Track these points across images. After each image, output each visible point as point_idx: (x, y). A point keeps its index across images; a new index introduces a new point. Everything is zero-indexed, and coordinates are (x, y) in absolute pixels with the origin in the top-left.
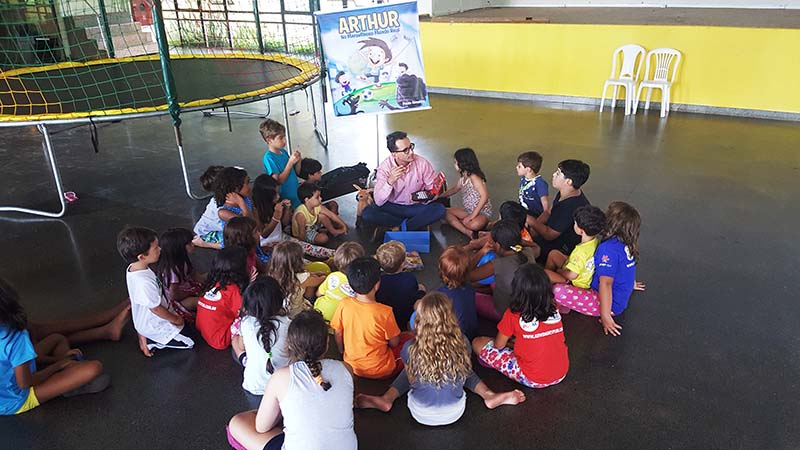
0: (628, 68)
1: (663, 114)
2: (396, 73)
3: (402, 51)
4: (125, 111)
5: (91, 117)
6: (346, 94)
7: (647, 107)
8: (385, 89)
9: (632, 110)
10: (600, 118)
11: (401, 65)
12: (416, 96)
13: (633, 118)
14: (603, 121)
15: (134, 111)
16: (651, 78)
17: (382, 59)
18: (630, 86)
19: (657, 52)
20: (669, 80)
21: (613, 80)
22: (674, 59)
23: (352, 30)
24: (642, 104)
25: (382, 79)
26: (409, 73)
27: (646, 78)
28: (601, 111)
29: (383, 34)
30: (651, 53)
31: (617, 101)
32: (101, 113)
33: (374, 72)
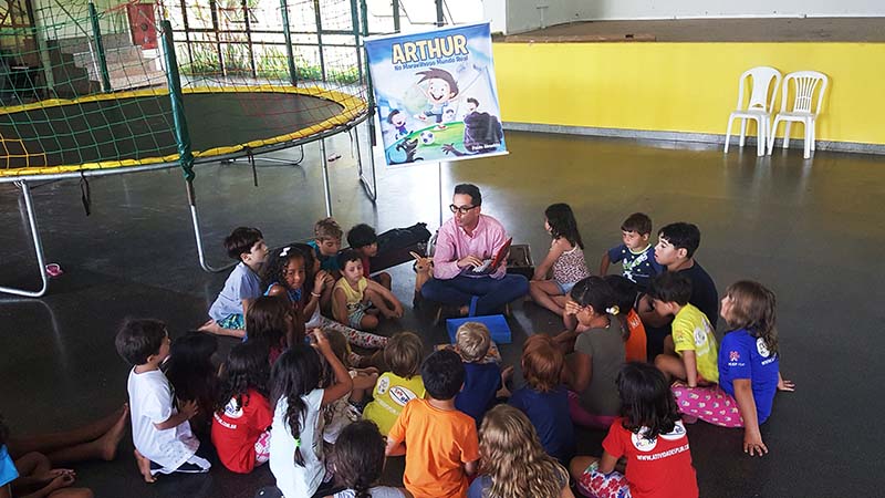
0: (759, 96)
1: (807, 155)
3: (471, 84)
4: (125, 162)
5: (82, 171)
6: (400, 138)
7: (785, 146)
9: (766, 148)
10: (725, 160)
12: (489, 138)
13: (769, 158)
14: (729, 164)
15: (136, 162)
16: (790, 109)
17: (446, 93)
18: (763, 120)
19: (795, 76)
20: (814, 111)
21: (740, 112)
22: (818, 89)
23: (409, 59)
24: (779, 141)
25: (446, 118)
27: (783, 109)
28: (726, 151)
29: (446, 64)
30: (788, 78)
31: (746, 138)
32: (95, 166)
33: (435, 110)
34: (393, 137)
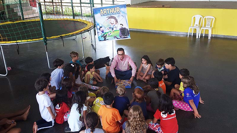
0: (197, 22)
1: (209, 38)
2: (119, 27)
3: (121, 20)
4: (28, 40)
5: (17, 43)
6: (102, 34)
7: (204, 36)
8: (116, 32)
9: (199, 36)
10: (188, 40)
11: (120, 24)
12: (126, 34)
13: (199, 39)
14: (189, 40)
15: (31, 40)
16: (205, 26)
17: (115, 23)
18: (198, 29)
19: (207, 17)
20: (211, 27)
21: (192, 27)
22: (212, 20)
23: (104, 13)
24: (202, 34)
25: (114, 29)
26: (124, 27)
27: (203, 26)
28: (188, 37)
29: (115, 15)
30: (204, 18)
31: (194, 33)
32: (20, 41)
33: (112, 27)
34: (100, 34)
